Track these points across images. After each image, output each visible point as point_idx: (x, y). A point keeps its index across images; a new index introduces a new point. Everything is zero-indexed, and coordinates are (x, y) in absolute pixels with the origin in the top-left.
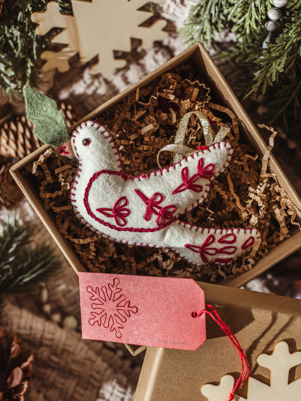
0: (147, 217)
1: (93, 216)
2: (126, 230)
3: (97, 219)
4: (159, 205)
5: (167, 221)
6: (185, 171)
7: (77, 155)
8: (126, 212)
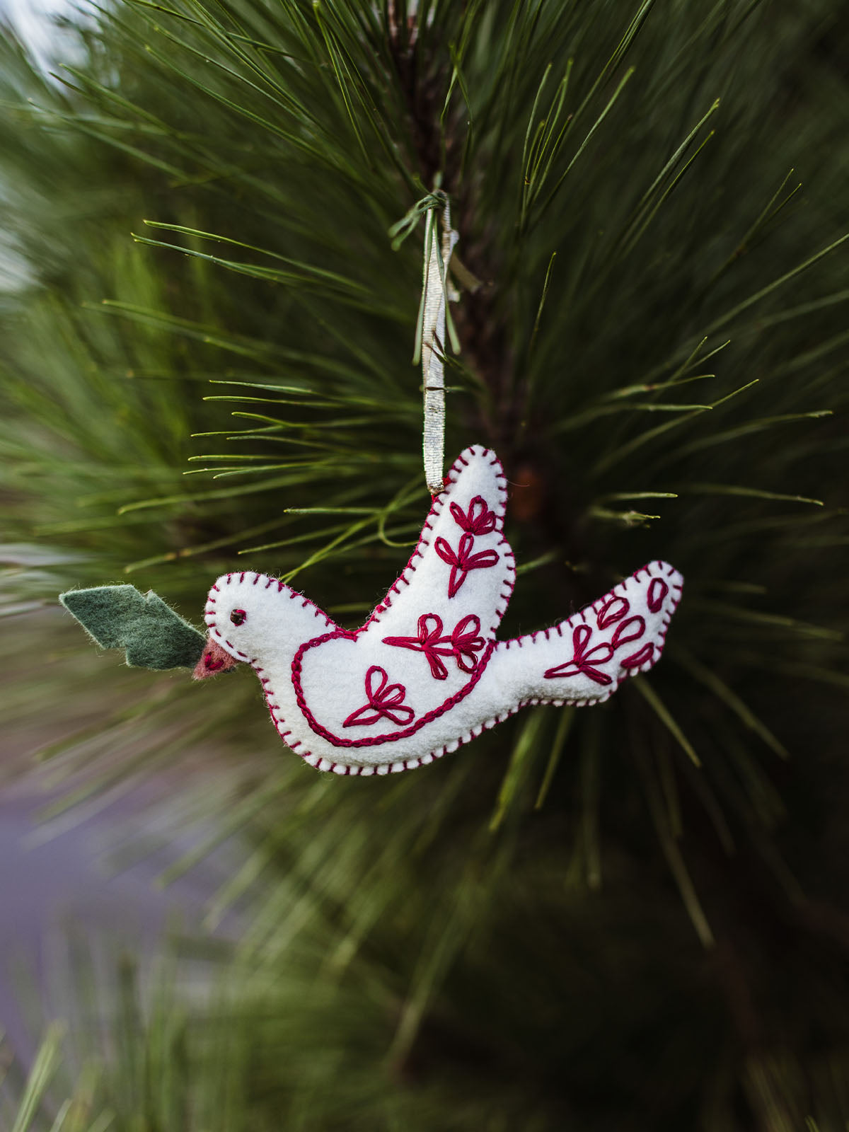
0: (439, 673)
1: (347, 743)
2: (421, 724)
3: (358, 744)
4: (442, 636)
5: (479, 655)
6: (441, 546)
7: (241, 654)
8: (396, 692)
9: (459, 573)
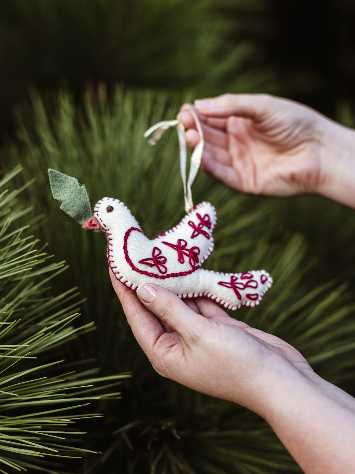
9: (196, 233)
